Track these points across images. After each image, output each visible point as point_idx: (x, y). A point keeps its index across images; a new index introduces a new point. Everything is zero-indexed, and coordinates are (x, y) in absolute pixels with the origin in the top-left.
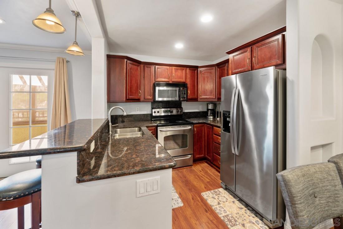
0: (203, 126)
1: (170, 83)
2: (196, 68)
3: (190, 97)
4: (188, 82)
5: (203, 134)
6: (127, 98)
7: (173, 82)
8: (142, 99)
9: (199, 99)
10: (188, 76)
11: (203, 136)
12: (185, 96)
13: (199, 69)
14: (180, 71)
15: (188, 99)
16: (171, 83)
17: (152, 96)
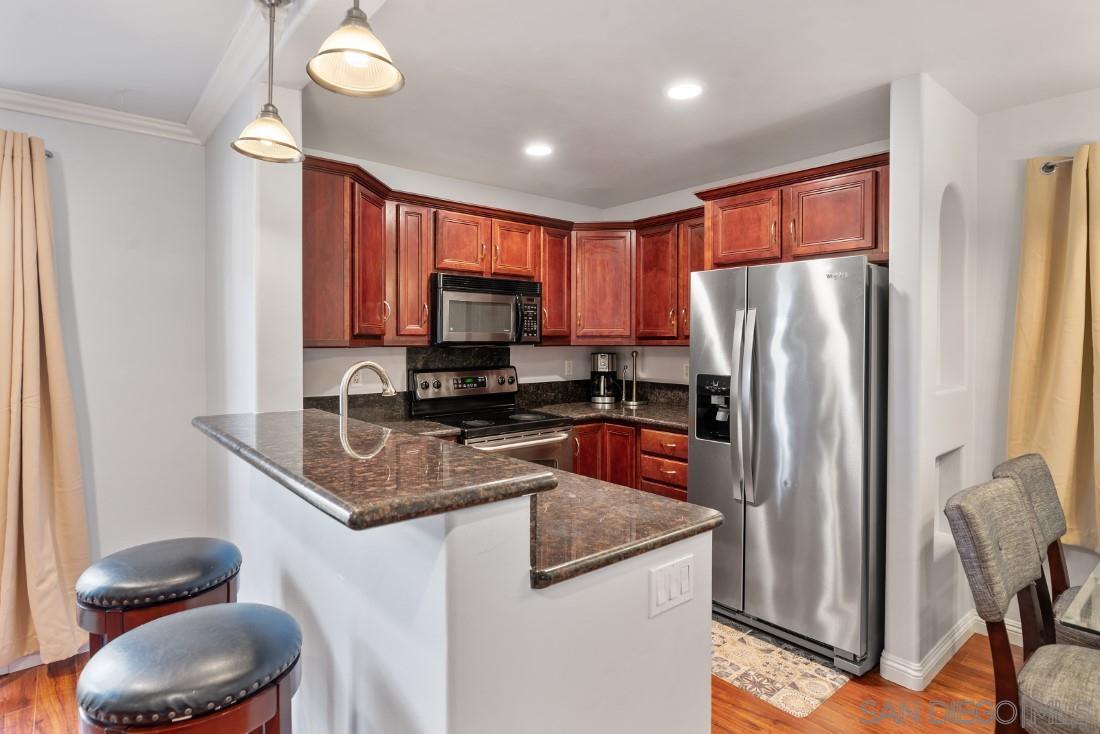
0: (599, 428)
1: (484, 276)
2: (568, 226)
3: (548, 330)
4: (543, 275)
5: (599, 456)
6: (357, 331)
7: (495, 274)
8: (390, 335)
9: (573, 337)
10: (544, 255)
11: (599, 463)
12: (536, 327)
13: (573, 233)
14: (516, 236)
15: (545, 336)
16: (490, 277)
17: (425, 326)
